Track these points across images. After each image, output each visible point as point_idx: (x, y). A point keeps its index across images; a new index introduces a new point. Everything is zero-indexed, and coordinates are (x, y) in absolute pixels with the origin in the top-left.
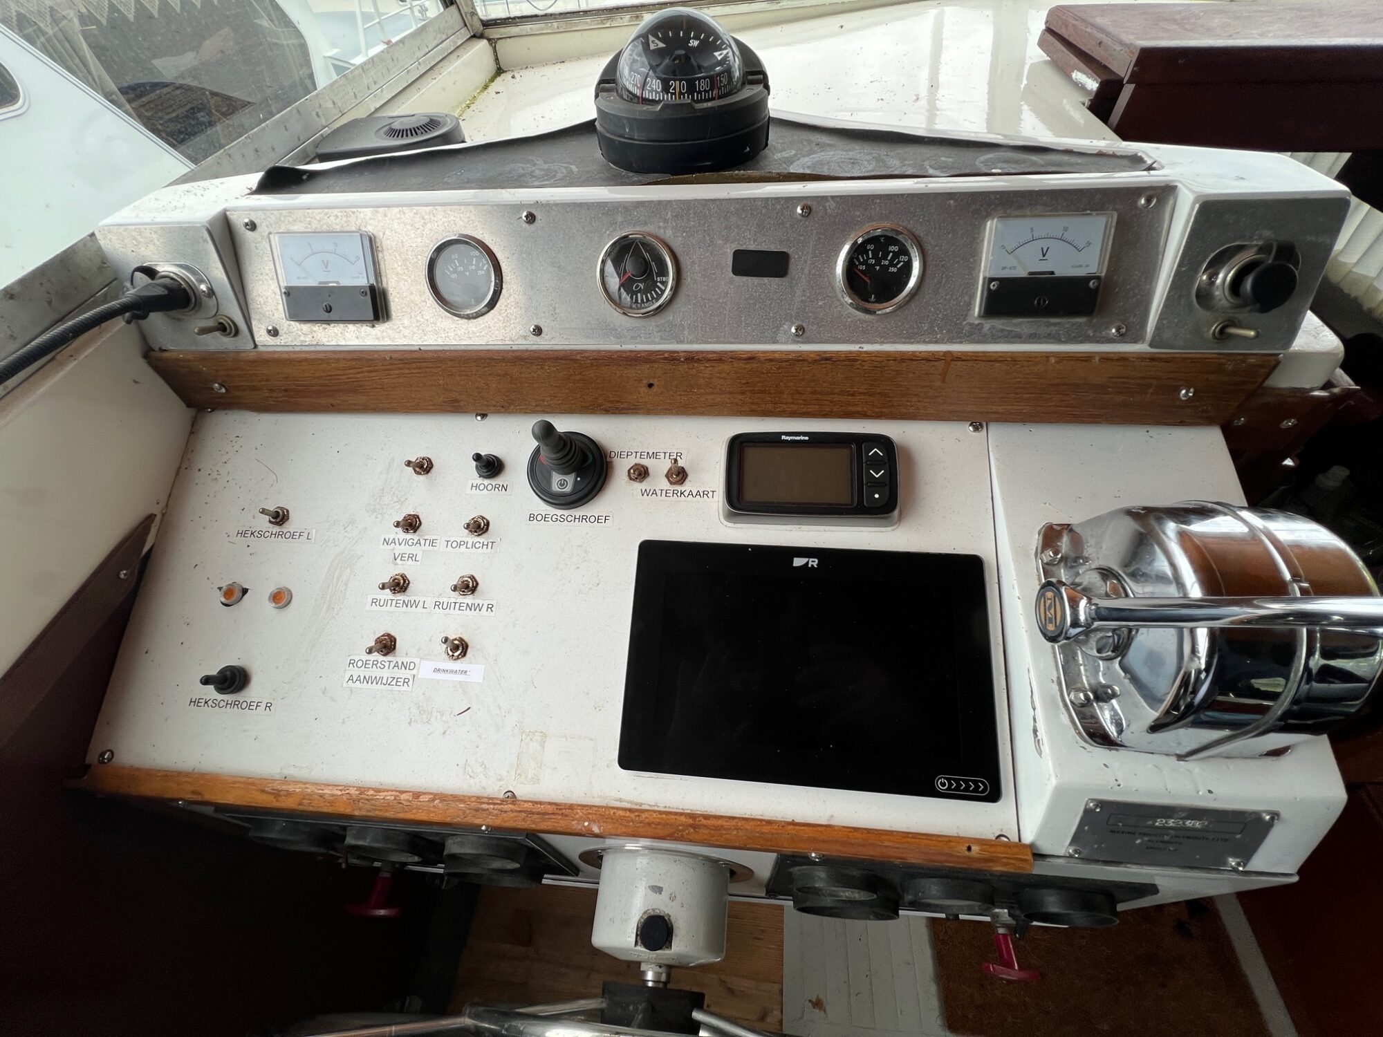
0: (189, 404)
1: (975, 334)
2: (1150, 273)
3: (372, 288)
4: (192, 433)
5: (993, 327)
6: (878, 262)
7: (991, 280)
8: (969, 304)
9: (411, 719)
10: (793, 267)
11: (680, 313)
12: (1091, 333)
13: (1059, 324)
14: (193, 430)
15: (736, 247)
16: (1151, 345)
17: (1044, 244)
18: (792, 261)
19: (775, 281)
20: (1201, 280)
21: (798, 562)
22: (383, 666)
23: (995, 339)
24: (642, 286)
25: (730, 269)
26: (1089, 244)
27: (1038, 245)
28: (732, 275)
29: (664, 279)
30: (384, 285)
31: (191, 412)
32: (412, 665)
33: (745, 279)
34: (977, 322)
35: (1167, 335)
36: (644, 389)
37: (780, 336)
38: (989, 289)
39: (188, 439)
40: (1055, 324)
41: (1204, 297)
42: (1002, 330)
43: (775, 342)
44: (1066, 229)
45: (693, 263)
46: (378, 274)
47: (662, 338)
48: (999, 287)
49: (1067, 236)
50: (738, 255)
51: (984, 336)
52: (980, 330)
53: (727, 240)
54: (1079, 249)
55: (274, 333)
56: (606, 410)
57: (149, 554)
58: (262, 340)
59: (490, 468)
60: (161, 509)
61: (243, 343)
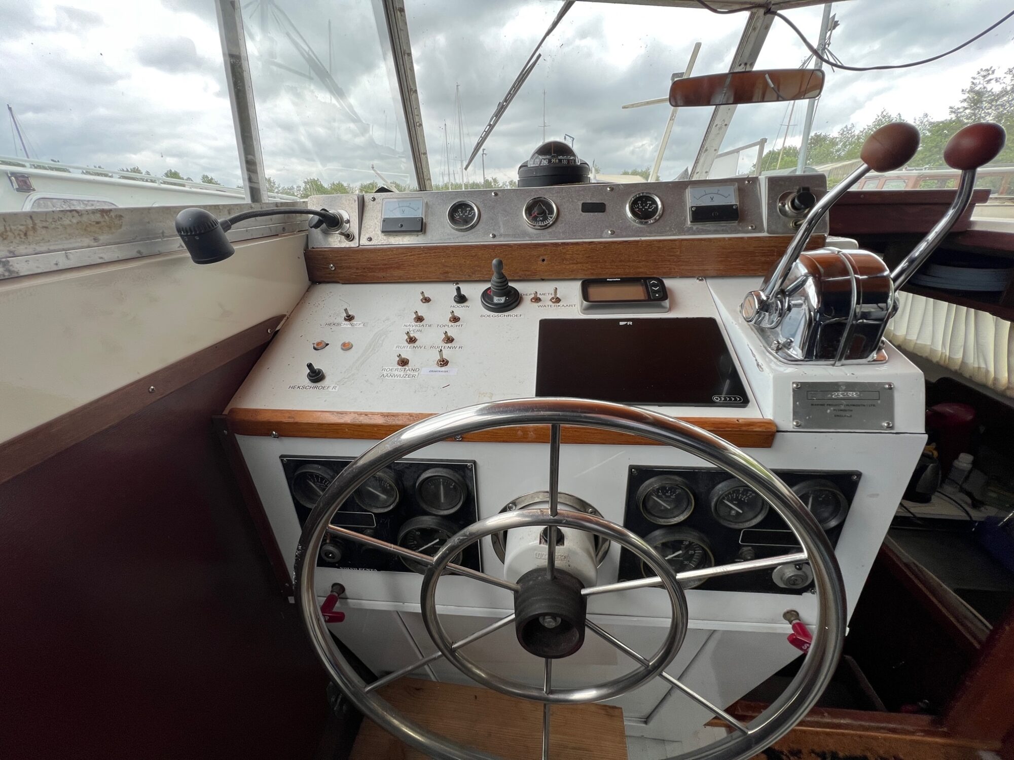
0: (311, 280)
1: (690, 231)
2: (759, 206)
3: (422, 219)
4: (307, 291)
5: (697, 228)
6: (643, 207)
7: (692, 207)
8: (685, 219)
9: (416, 391)
10: (608, 208)
11: (559, 227)
12: (740, 229)
13: (726, 226)
14: (308, 290)
15: (582, 202)
16: (768, 232)
17: (712, 196)
18: (607, 206)
19: (600, 214)
20: (779, 206)
21: (621, 323)
22: (400, 371)
23: (699, 233)
24: (541, 219)
25: (581, 210)
26: (729, 195)
27: (709, 196)
28: (581, 212)
29: (551, 216)
30: (427, 221)
31: (309, 283)
32: (418, 370)
33: (587, 213)
34: (690, 226)
35: (773, 227)
36: (540, 262)
37: (604, 235)
38: (692, 210)
39: (305, 293)
40: (724, 226)
41: (783, 211)
42: (702, 229)
43: (601, 237)
44: (719, 190)
45: (564, 209)
46: (426, 216)
47: (550, 237)
48: (696, 210)
49: (720, 193)
50: (584, 204)
51: (695, 231)
52: (692, 229)
53: (579, 200)
54: (726, 197)
55: (370, 239)
56: (520, 277)
57: (278, 330)
58: (364, 242)
59: (461, 299)
60: (288, 314)
61: (353, 244)
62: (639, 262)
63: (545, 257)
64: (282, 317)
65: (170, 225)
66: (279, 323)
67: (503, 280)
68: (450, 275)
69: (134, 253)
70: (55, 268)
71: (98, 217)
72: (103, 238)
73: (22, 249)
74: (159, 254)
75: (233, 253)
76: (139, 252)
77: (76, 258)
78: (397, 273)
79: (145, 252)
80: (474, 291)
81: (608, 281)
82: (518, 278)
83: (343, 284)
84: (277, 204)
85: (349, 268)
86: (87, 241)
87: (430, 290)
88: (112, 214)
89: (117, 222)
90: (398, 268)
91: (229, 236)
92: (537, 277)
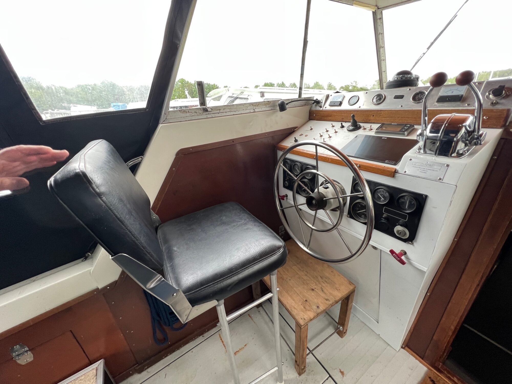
0: (309, 119)
1: (435, 106)
3: (341, 101)
11: (382, 104)
12: (461, 105)
14: (308, 121)
17: (453, 91)
18: (404, 96)
19: (400, 99)
20: (487, 95)
21: (383, 138)
23: (440, 107)
24: (378, 100)
26: (462, 90)
28: (393, 99)
29: (381, 100)
30: (343, 102)
31: (309, 120)
33: (395, 99)
34: (436, 103)
36: (372, 117)
37: (398, 107)
39: (306, 122)
41: (488, 97)
42: (442, 105)
44: (458, 88)
45: (388, 98)
46: (343, 100)
47: (377, 108)
48: (441, 97)
49: (458, 89)
50: (395, 96)
51: (438, 106)
53: (395, 94)
54: (460, 91)
55: (326, 108)
56: (365, 121)
57: (295, 131)
58: (324, 108)
59: (343, 127)
60: (299, 127)
61: (321, 109)
62: (408, 118)
63: (374, 115)
64: (297, 127)
65: (277, 104)
66: (296, 129)
67: (355, 121)
68: (344, 119)
69: (271, 109)
70: (259, 111)
71: (267, 102)
72: (267, 106)
73: (257, 108)
74: (275, 109)
75: (286, 110)
76: (272, 109)
77: (263, 109)
78: (330, 118)
79: (273, 109)
80: (346, 125)
81: (392, 124)
82: (364, 122)
83: (316, 120)
84: (305, 98)
85: (318, 116)
86: (265, 107)
87: (334, 123)
88: (270, 102)
89: (270, 103)
90: (330, 116)
91: (287, 106)
92: (370, 122)
